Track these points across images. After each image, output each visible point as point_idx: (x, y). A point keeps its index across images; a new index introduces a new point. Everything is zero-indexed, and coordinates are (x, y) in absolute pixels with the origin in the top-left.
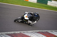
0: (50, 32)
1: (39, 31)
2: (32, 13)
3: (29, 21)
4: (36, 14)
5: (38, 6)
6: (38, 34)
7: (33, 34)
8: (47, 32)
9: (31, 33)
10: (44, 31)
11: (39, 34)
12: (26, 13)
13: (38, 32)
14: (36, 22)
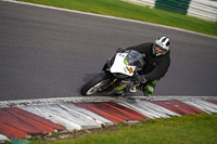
0: (123, 101)
8: (111, 102)
10: (100, 99)
13: (78, 105)
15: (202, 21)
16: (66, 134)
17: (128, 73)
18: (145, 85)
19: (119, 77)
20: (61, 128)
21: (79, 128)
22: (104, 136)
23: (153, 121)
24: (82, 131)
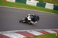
0: (29, 31)
1: (18, 31)
2: (33, 15)
3: (31, 22)
4: (37, 16)
5: (16, 6)
6: (17, 34)
7: (12, 34)
8: (26, 32)
9: (10, 33)
10: (23, 31)
12: (29, 15)
14: (36, 22)
15: (49, 9)
23: (37, 36)
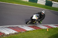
1: (9, 26)
7: (4, 29)
9: (1, 28)
10: (14, 26)
11: (10, 29)
13: (8, 28)
15: (41, 5)
16: (5, 35)
17: (36, 19)
18: (40, 21)
19: (34, 20)
20: (4, 34)
21: (9, 34)
22: (15, 35)
23: (28, 31)
24: (10, 35)
